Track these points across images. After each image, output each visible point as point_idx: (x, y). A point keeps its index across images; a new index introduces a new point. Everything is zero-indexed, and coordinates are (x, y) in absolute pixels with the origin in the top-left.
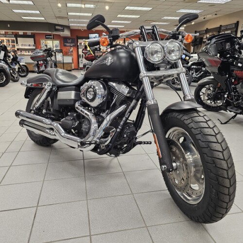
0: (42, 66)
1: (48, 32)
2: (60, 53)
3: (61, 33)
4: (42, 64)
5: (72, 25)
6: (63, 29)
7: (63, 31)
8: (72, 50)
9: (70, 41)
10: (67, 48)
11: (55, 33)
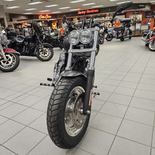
0: (120, 34)
1: (133, 10)
2: (139, 23)
3: (143, 9)
4: (121, 33)
5: (153, 2)
6: (145, 6)
7: (144, 7)
8: (150, 20)
9: (150, 14)
10: (147, 19)
11: (138, 10)
